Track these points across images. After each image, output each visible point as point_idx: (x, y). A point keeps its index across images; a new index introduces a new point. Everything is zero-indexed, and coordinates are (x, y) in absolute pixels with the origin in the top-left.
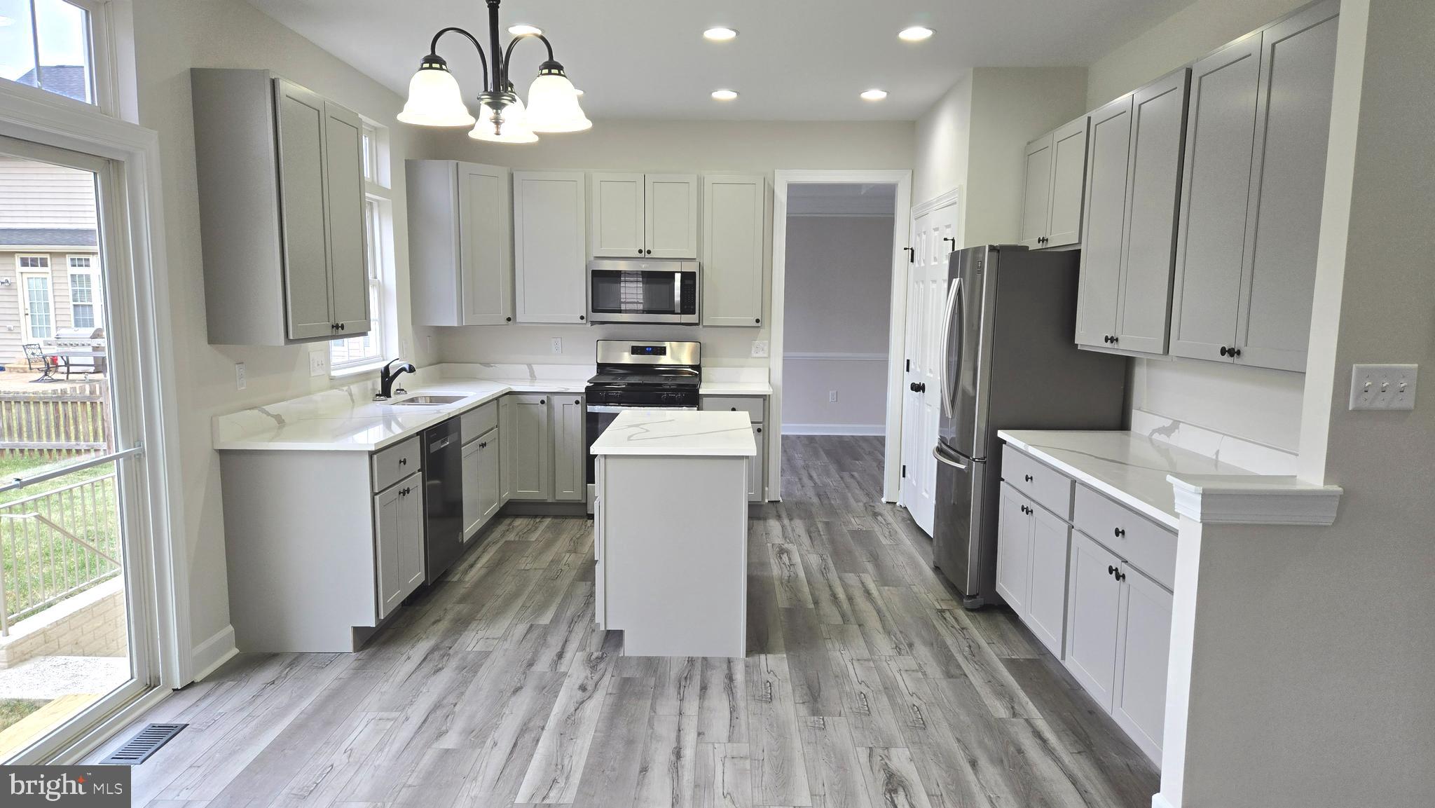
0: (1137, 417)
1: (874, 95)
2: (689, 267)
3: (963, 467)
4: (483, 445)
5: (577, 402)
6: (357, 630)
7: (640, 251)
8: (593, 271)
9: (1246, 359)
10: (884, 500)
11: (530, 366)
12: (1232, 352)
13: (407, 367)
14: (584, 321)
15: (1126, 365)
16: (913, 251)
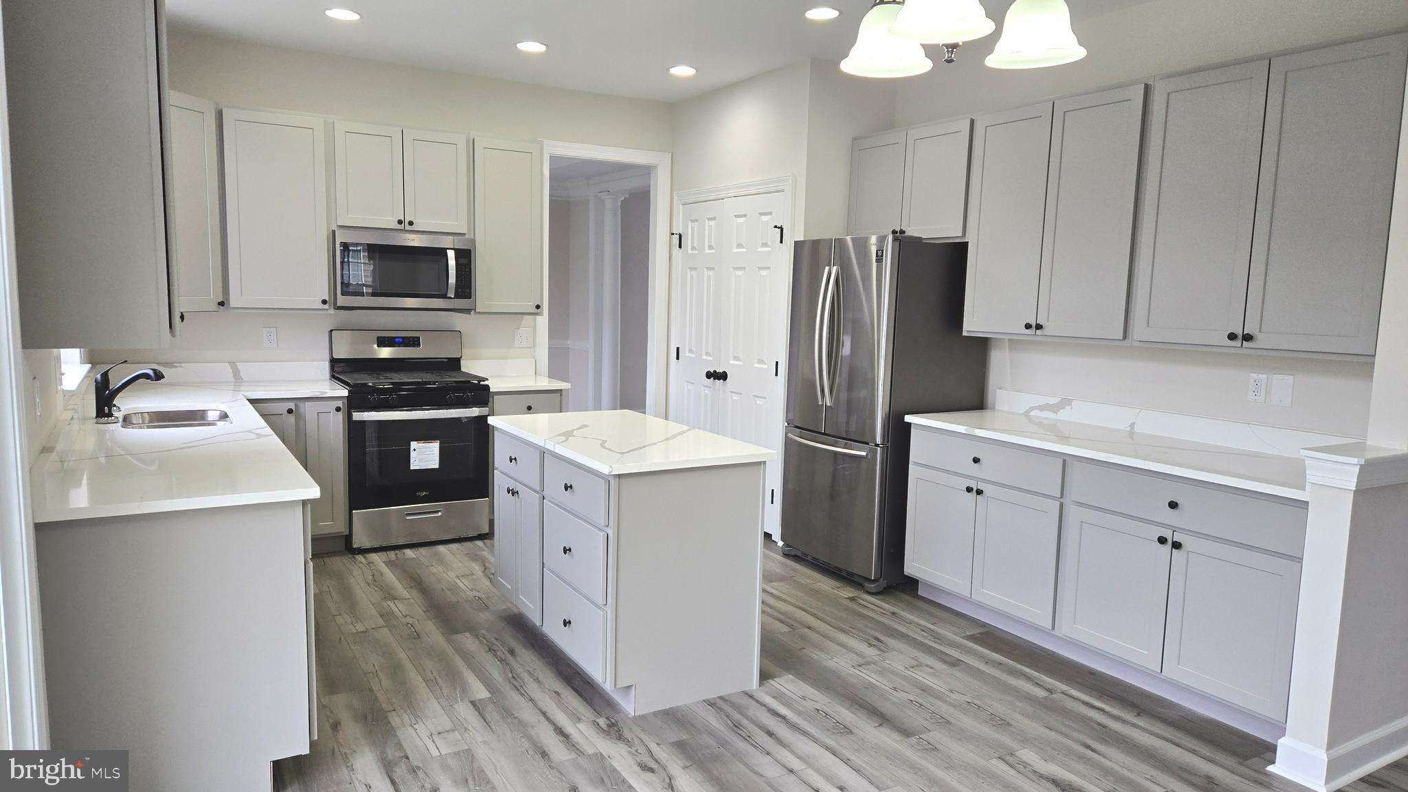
1: (682, 72)
2: (464, 244)
5: (337, 410)
7: (400, 222)
9: (1261, 346)
11: (233, 364)
13: (150, 372)
14: (326, 306)
16: (680, 236)
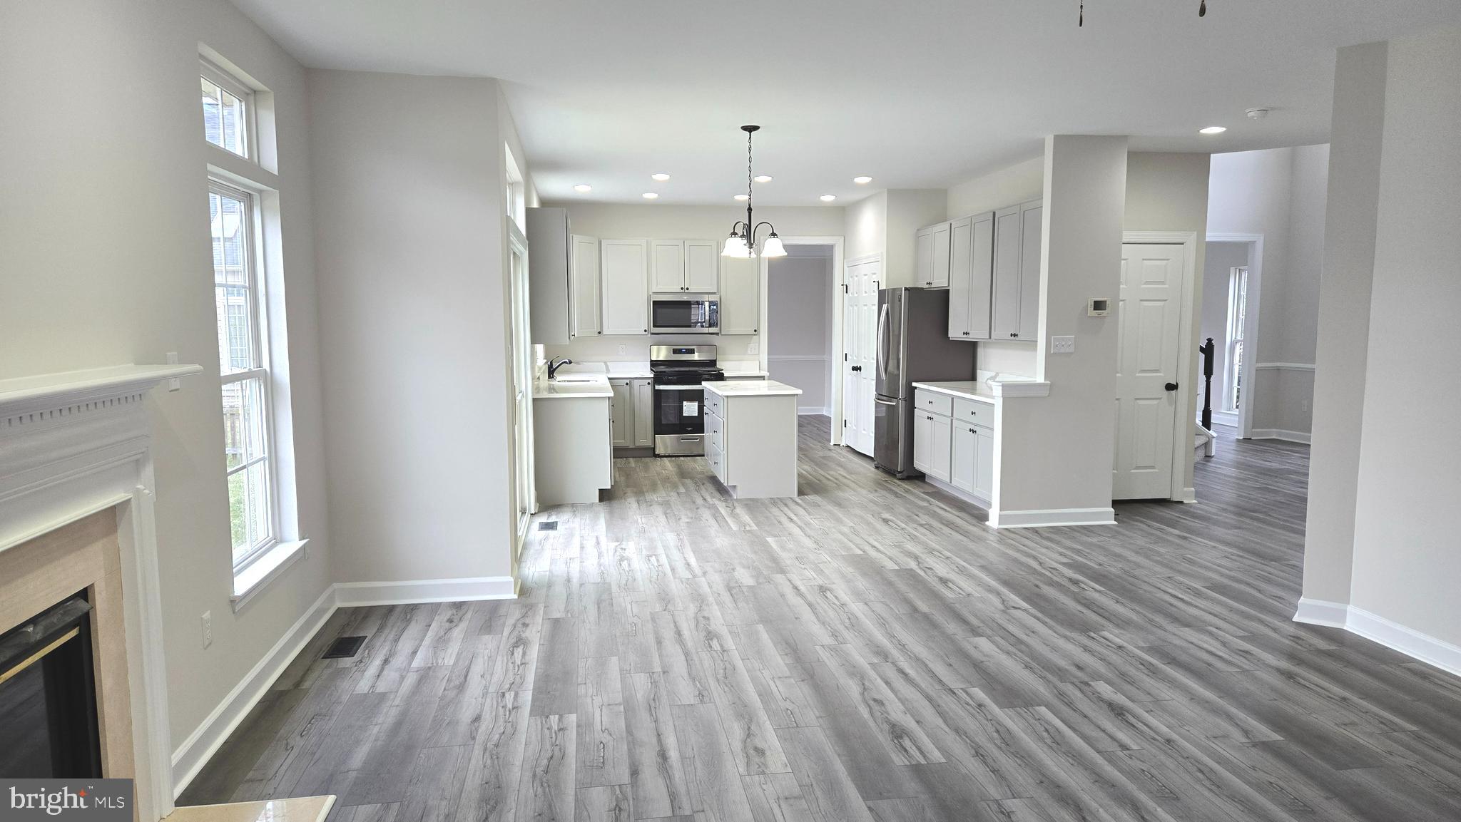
0: (979, 373)
1: (828, 199)
2: (713, 298)
3: (894, 404)
5: (649, 384)
6: (601, 491)
7: (682, 289)
8: (654, 302)
9: (1020, 337)
10: (832, 443)
11: (605, 363)
12: (1015, 335)
13: (567, 360)
14: (647, 333)
15: (973, 346)
16: (847, 286)
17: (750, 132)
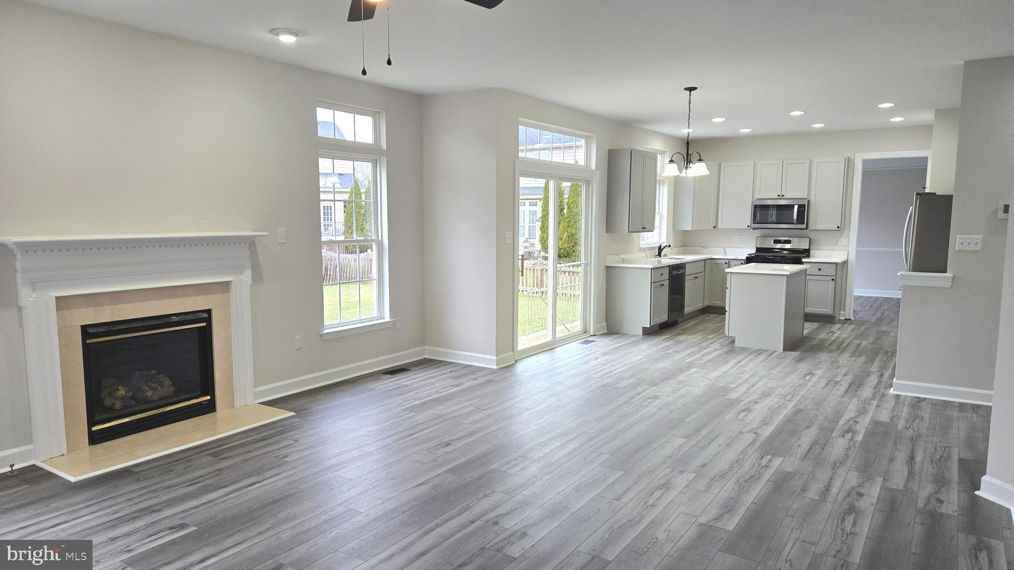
1: (897, 119)
4: (696, 277)
6: (643, 328)
7: (779, 196)
8: (755, 205)
11: (724, 248)
13: (668, 245)
17: (690, 91)
